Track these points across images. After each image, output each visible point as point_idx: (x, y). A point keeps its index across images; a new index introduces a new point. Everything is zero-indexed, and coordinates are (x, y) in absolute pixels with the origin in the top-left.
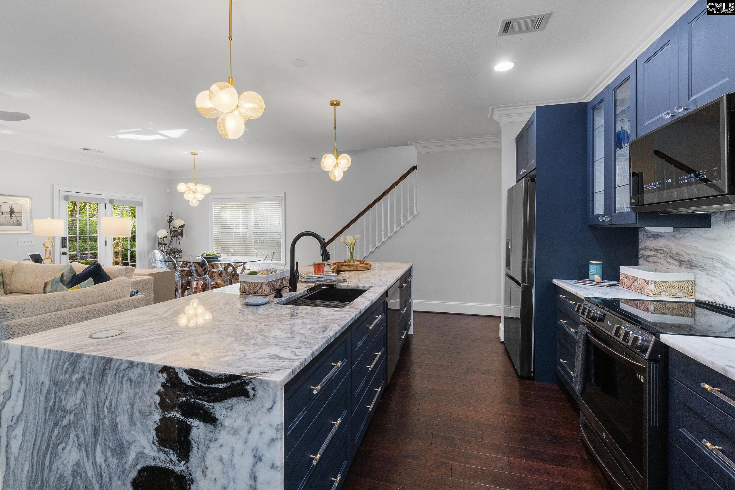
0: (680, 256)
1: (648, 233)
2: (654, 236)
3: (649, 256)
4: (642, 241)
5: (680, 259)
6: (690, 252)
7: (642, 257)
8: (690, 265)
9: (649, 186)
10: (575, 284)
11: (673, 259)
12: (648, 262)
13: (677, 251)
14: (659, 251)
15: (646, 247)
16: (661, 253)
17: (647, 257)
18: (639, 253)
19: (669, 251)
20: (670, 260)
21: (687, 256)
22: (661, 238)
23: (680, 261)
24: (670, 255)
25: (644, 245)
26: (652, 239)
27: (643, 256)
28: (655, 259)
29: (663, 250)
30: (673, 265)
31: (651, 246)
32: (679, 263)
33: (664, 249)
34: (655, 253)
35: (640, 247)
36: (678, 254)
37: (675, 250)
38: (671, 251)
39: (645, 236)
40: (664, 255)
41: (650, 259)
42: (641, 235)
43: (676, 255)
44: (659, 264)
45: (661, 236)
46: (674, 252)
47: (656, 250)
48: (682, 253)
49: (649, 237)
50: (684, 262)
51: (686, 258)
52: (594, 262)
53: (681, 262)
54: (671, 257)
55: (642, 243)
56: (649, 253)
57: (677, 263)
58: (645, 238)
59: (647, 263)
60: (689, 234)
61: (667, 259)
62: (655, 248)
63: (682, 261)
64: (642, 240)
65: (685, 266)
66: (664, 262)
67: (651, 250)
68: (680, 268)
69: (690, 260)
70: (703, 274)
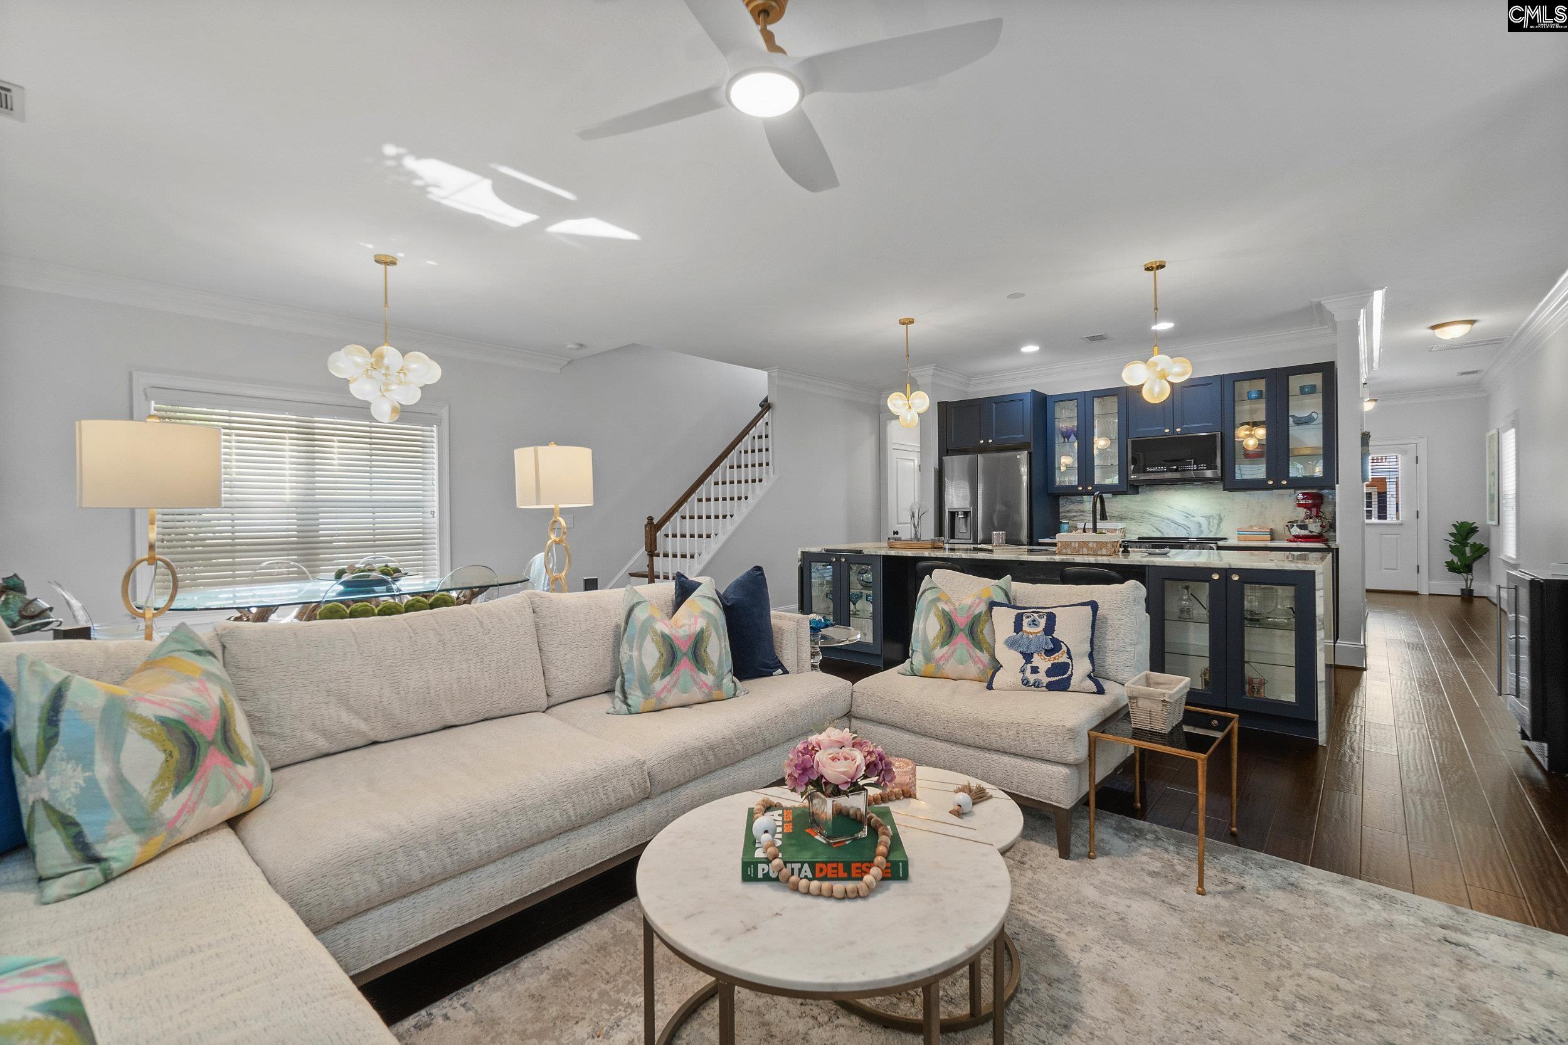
1: (1072, 500)
6: (1119, 510)
8: (1121, 518)
18: (1060, 518)
21: (1117, 513)
25: (1068, 509)
27: (1063, 519)
35: (1061, 510)
39: (1068, 502)
42: (1062, 502)
48: (1113, 511)
50: (1115, 517)
55: (1063, 508)
58: (1068, 504)
63: (1113, 516)
65: (1115, 519)
70: (1133, 522)
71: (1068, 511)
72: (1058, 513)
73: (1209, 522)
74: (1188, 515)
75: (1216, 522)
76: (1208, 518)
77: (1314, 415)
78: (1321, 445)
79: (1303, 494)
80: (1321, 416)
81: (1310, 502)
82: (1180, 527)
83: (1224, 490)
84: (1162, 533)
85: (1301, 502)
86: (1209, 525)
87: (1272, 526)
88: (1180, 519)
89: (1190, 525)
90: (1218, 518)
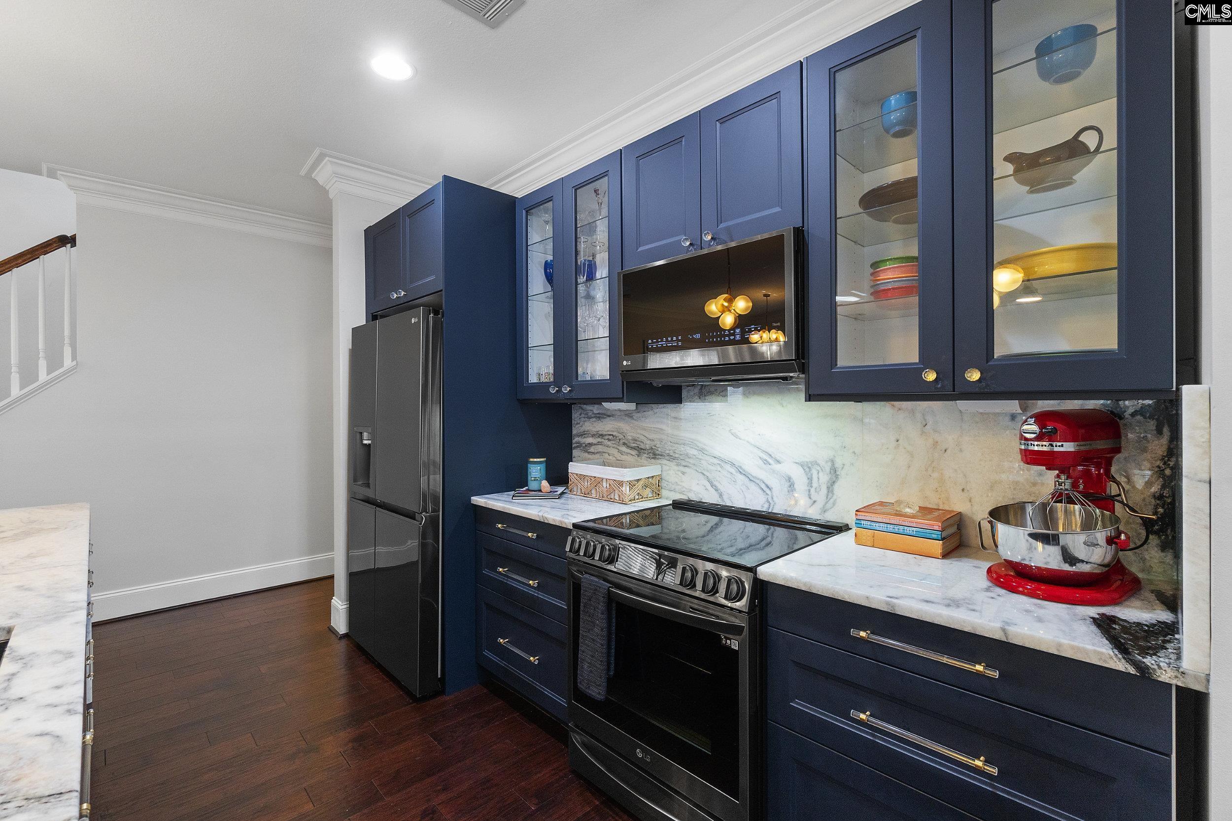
0: (639, 443)
1: (588, 411)
2: (598, 416)
3: (591, 445)
4: (577, 424)
5: (638, 447)
6: (652, 436)
7: (577, 447)
8: (654, 455)
9: (658, 342)
10: (514, 501)
11: (628, 447)
12: (589, 453)
13: (635, 435)
14: (607, 437)
15: (584, 432)
16: (609, 440)
17: (586, 446)
18: (574, 441)
19: (621, 436)
20: (624, 449)
21: (648, 442)
22: (608, 418)
23: (638, 449)
24: (624, 441)
25: (582, 429)
26: (594, 419)
27: (580, 445)
28: (600, 448)
29: (612, 435)
30: (628, 455)
31: (593, 430)
32: (636, 452)
33: (614, 434)
34: (599, 440)
35: (574, 432)
36: (635, 440)
37: (632, 434)
38: (624, 436)
39: (583, 415)
40: (614, 442)
41: (592, 449)
42: (575, 415)
43: (632, 442)
44: (607, 455)
45: (609, 416)
46: (630, 438)
47: (602, 436)
48: (642, 438)
49: (590, 418)
50: (645, 450)
51: (648, 445)
52: (535, 460)
53: (640, 451)
54: (624, 444)
55: (578, 425)
56: (590, 440)
57: (634, 452)
58: (583, 419)
59: (586, 455)
60: (650, 413)
61: (618, 447)
62: (600, 433)
63: (642, 449)
64: (579, 422)
65: (646, 455)
66: (614, 451)
67: (593, 436)
68: (639, 459)
69: (654, 447)
70: (672, 465)
71: (582, 435)
72: (570, 437)
73: (810, 479)
74: (769, 459)
75: (824, 478)
76: (807, 467)
77: (1090, 140)
78: (1114, 240)
79: (1042, 419)
80: (1111, 140)
81: (1069, 447)
82: (753, 486)
83: (810, 398)
84: (721, 495)
85: (1036, 447)
86: (810, 484)
87: (959, 505)
88: (752, 465)
89: (773, 482)
90: (828, 468)
